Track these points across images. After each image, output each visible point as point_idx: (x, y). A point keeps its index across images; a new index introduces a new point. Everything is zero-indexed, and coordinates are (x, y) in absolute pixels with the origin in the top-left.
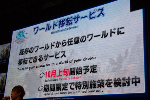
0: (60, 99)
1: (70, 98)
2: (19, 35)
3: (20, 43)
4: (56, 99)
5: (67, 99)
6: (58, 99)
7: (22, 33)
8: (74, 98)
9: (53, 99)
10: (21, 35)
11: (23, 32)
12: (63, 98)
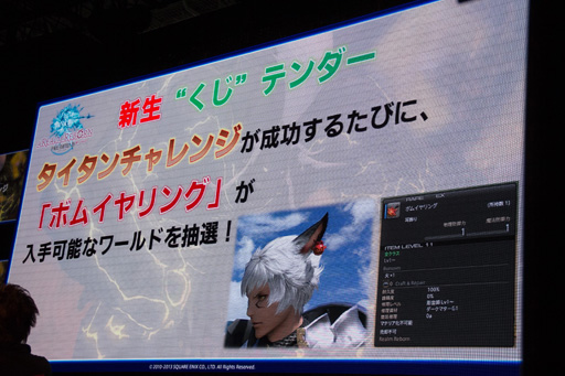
0: (203, 367)
1: (238, 367)
2: (63, 119)
3: (62, 151)
4: (185, 367)
5: (227, 368)
6: (193, 367)
7: (72, 114)
8: (252, 367)
9: (177, 367)
10: (71, 122)
11: (79, 109)
12: (213, 366)
